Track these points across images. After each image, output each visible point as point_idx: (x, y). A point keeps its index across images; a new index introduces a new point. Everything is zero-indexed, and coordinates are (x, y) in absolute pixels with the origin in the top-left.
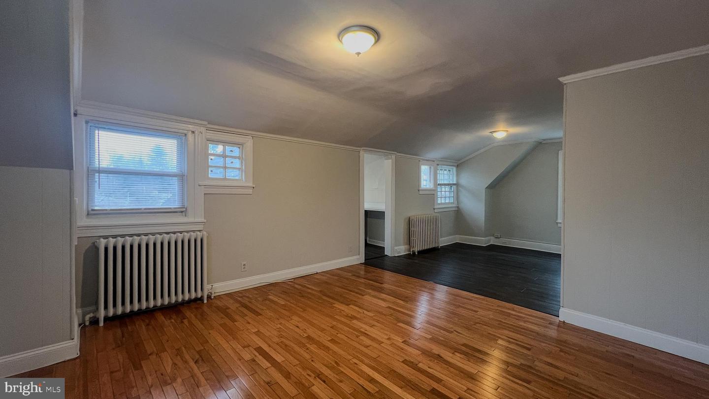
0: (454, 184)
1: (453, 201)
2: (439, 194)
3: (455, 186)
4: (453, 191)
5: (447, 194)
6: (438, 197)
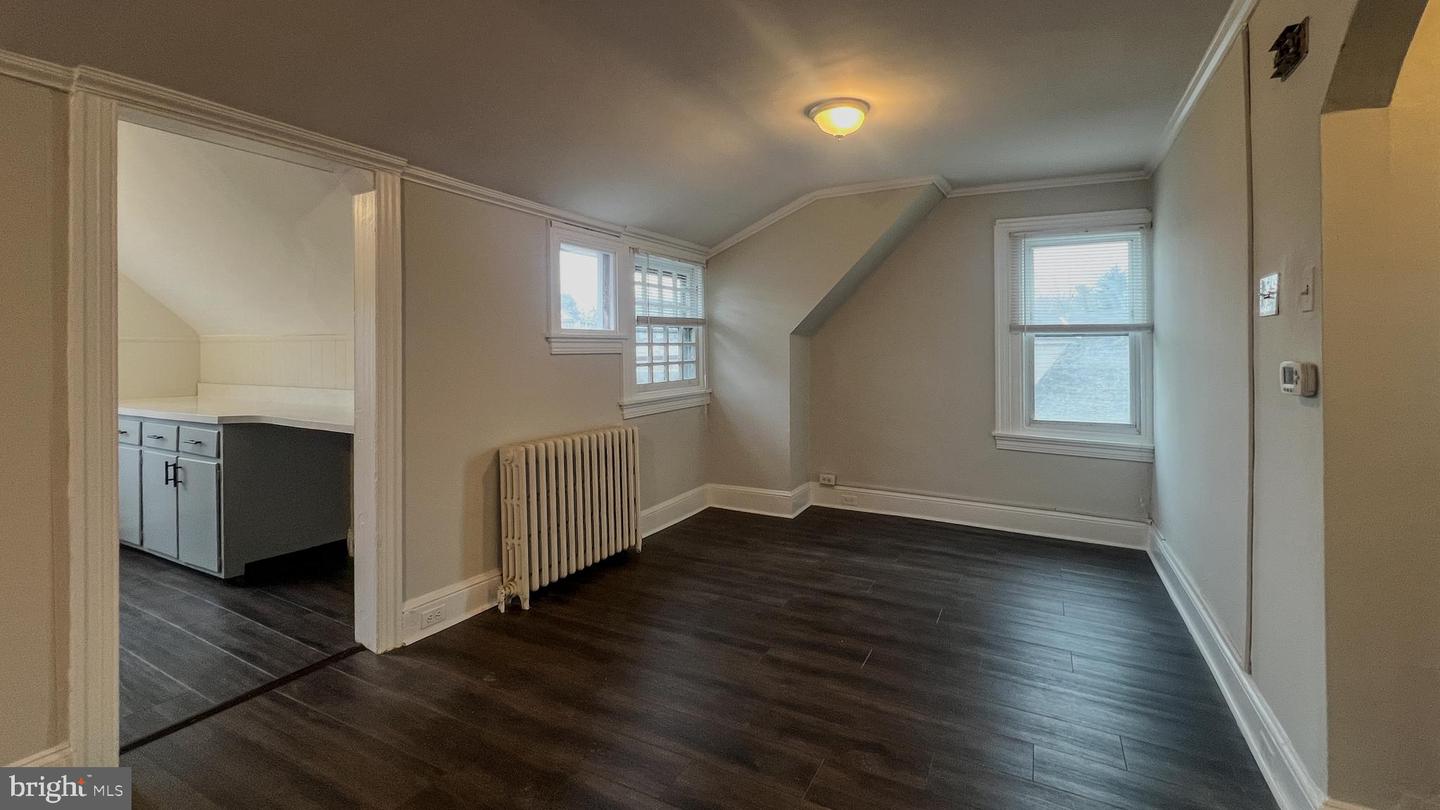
0: (696, 322)
1: (694, 377)
2: (641, 352)
3: (700, 328)
4: (696, 345)
5: (674, 351)
6: (638, 362)
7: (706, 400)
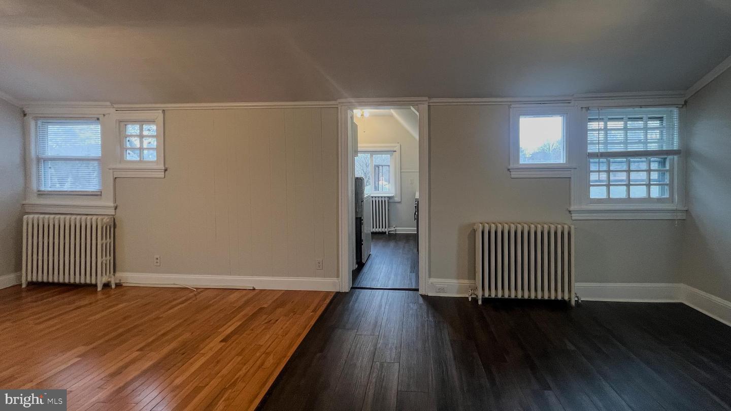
0: (672, 152)
1: (670, 196)
2: (599, 176)
4: (670, 171)
6: (591, 184)
7: (680, 216)
